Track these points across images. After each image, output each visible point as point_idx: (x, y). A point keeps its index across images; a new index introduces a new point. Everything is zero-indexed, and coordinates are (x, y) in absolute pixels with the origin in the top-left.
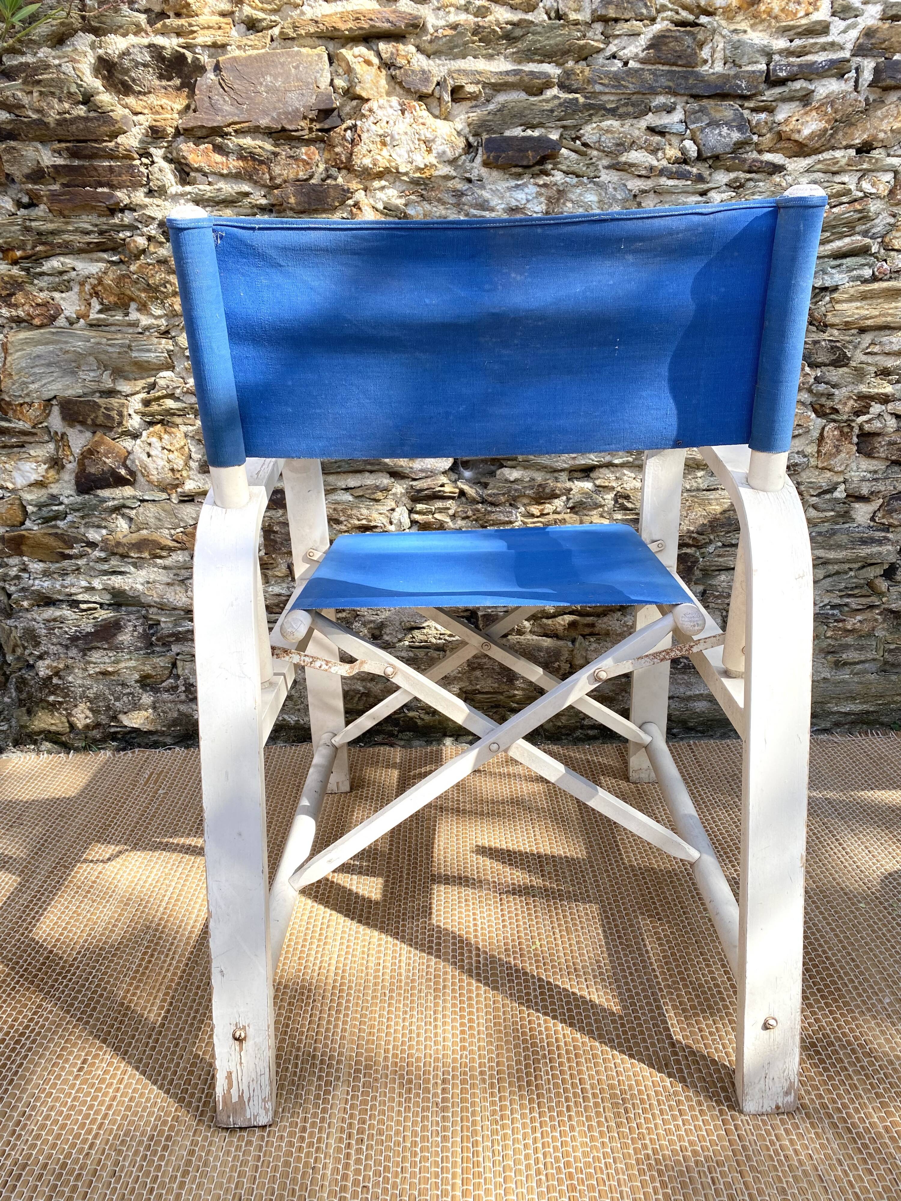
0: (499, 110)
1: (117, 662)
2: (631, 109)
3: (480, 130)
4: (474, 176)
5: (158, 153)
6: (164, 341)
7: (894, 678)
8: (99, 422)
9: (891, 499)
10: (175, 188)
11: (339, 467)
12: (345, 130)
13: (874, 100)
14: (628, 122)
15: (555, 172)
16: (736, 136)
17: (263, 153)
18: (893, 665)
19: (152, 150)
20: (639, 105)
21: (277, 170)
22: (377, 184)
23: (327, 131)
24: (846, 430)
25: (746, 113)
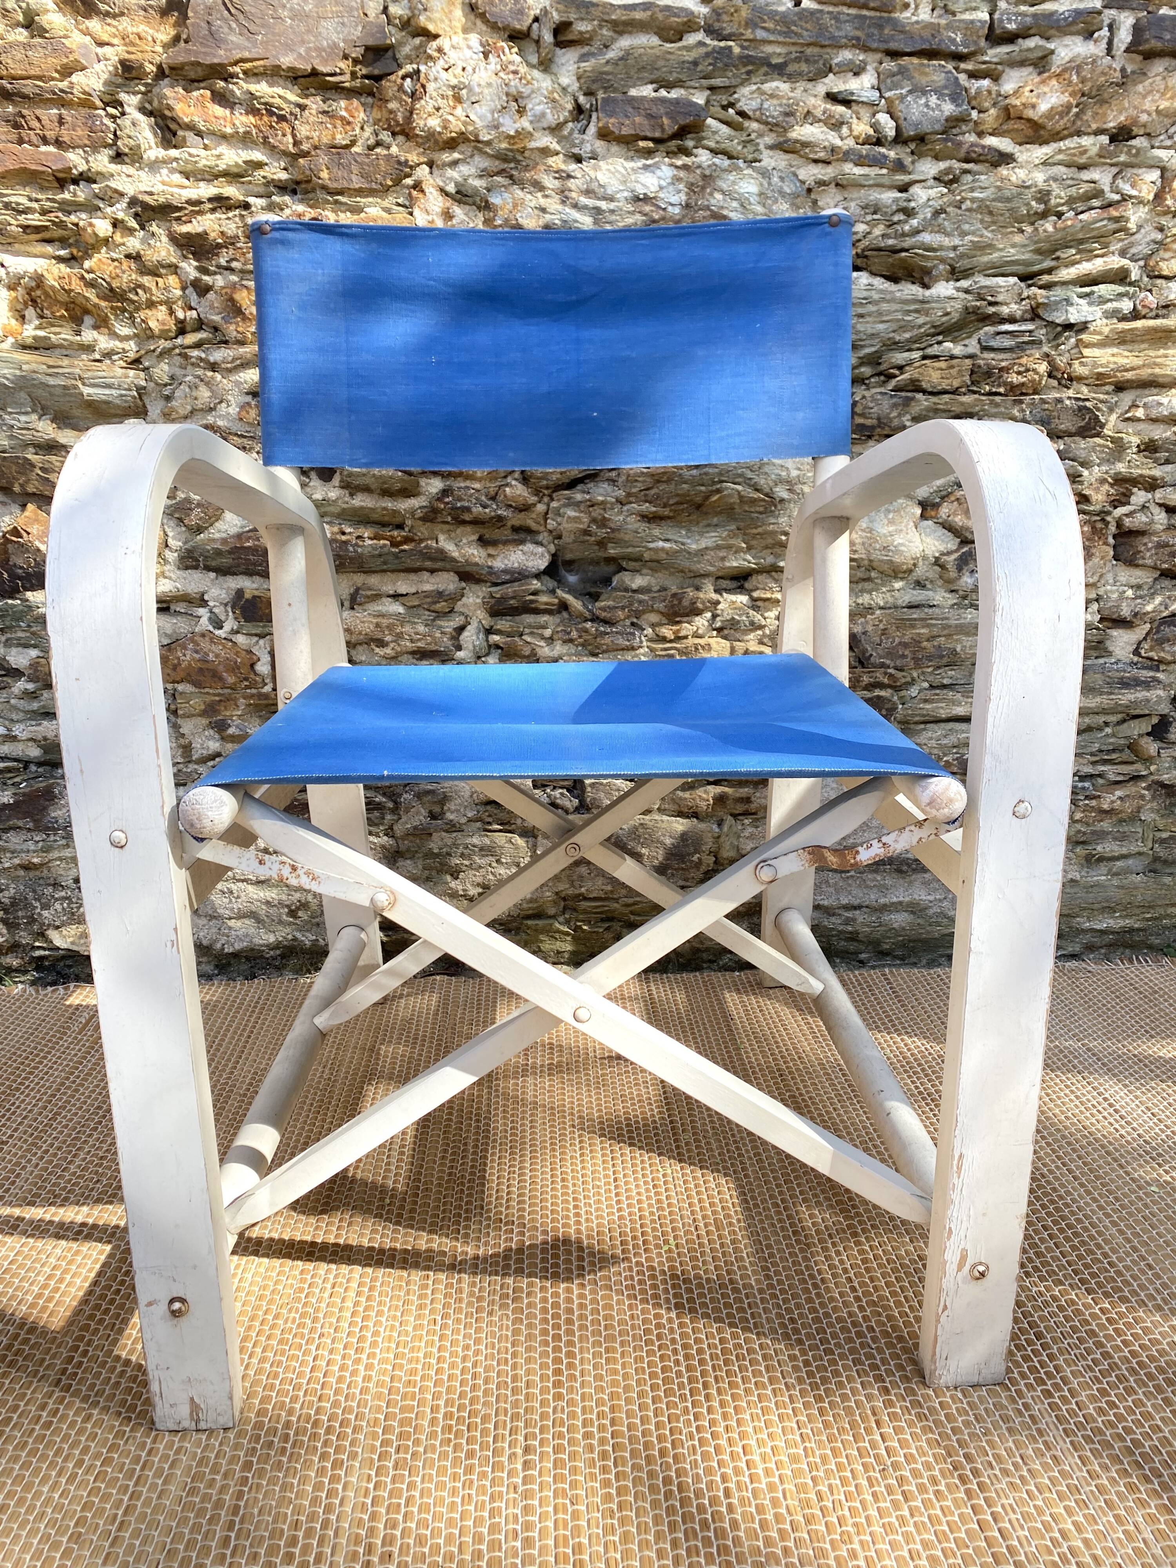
0: (621, 59)
1: (47, 850)
2: (804, 67)
3: (594, 87)
4: (585, 150)
5: (130, 101)
6: (132, 373)
7: (1167, 880)
8: (31, 489)
9: (1161, 624)
10: (154, 152)
11: (385, 563)
12: (403, 78)
13: (1133, 72)
14: (801, 85)
15: (700, 151)
16: (949, 108)
17: (284, 106)
18: (1165, 862)
19: (123, 97)
20: (816, 62)
21: (303, 131)
22: (447, 157)
23: (378, 78)
24: (1099, 525)
25: (962, 77)
